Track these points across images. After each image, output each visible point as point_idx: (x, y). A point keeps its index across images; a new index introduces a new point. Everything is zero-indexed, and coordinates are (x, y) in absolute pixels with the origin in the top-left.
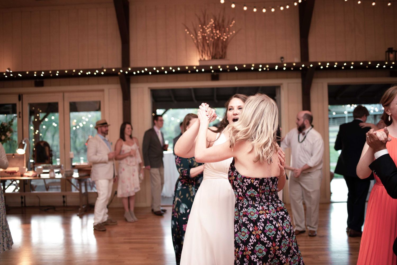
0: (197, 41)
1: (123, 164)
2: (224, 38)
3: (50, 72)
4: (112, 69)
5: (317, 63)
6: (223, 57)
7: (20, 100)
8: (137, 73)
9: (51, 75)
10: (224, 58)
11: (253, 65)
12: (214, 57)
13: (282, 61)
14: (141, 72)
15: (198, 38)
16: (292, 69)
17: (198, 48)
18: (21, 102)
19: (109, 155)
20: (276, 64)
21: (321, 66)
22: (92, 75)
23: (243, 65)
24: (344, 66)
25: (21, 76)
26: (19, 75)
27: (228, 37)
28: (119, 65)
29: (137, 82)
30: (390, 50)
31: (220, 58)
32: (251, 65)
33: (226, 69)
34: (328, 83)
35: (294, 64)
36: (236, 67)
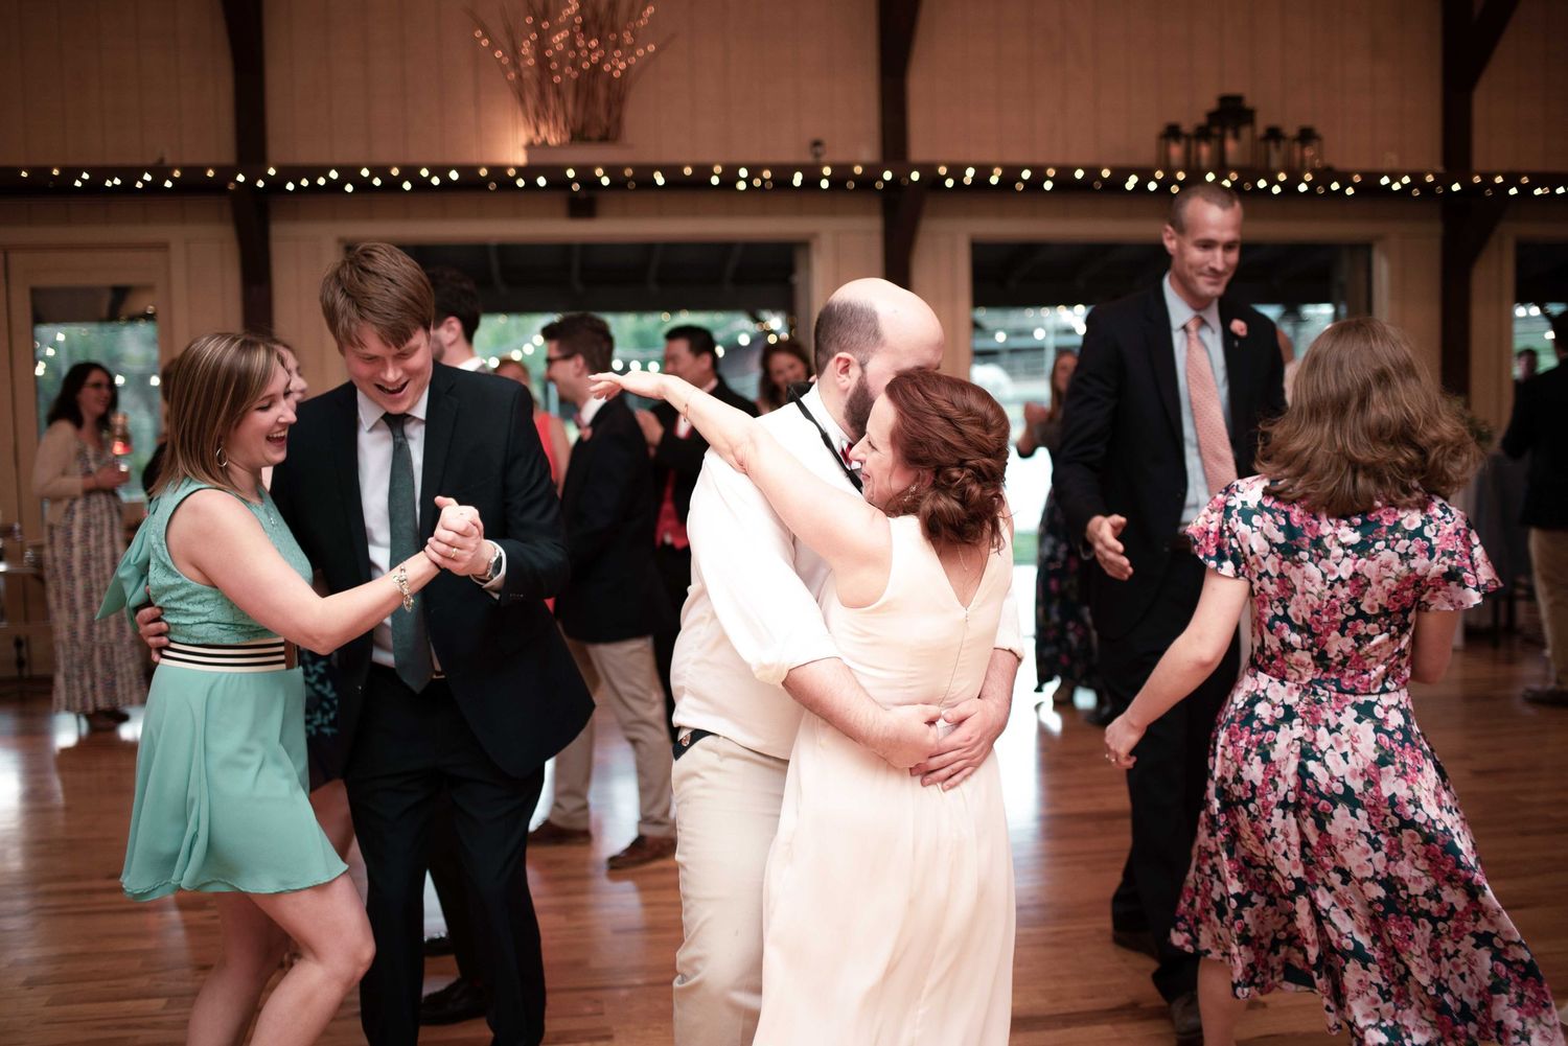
0: (520, 77)
2: (614, 68)
4: (203, 169)
5: (934, 167)
6: (612, 135)
8: (298, 185)
10: (616, 138)
11: (718, 169)
12: (579, 136)
13: (817, 155)
14: (313, 184)
15: (523, 64)
16: (851, 185)
17: (523, 103)
20: (796, 168)
21: (946, 177)
23: (680, 168)
24: (1024, 181)
27: (628, 65)
28: (228, 155)
29: (297, 217)
30: (1172, 132)
31: (601, 140)
32: (709, 168)
33: (624, 179)
34: (972, 236)
35: (859, 169)
36: (657, 176)
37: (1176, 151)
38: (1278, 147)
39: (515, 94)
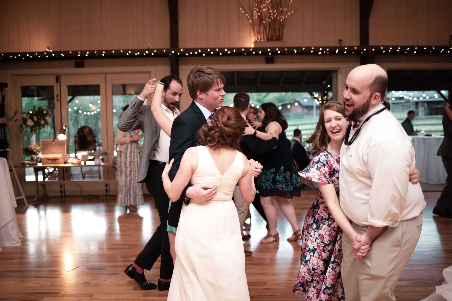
0: (253, 21)
2: (281, 18)
3: (96, 52)
4: (163, 50)
5: (380, 46)
7: (57, 81)
8: (189, 54)
9: (96, 56)
10: (281, 40)
11: (313, 48)
12: (269, 39)
13: (340, 44)
14: (194, 54)
15: (254, 18)
16: (353, 53)
17: (254, 29)
18: (59, 84)
20: (337, 48)
21: (383, 50)
22: (141, 56)
23: (302, 48)
24: (407, 51)
25: (63, 56)
26: (62, 55)
27: (285, 18)
28: (168, 46)
31: (276, 40)
32: (310, 49)
33: (284, 52)
34: (388, 68)
35: (356, 48)
36: (295, 50)
39: (252, 26)
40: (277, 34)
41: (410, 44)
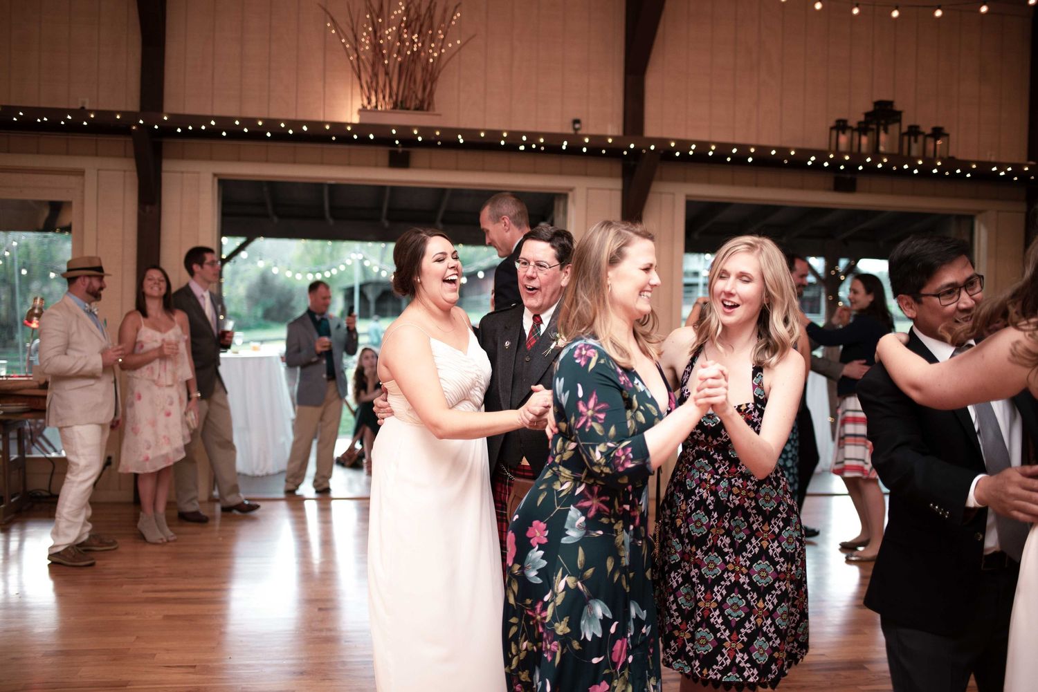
0: (358, 58)
1: (142, 379)
2: (430, 55)
4: (114, 113)
5: (669, 141)
6: (426, 106)
8: (185, 130)
10: (428, 110)
11: (505, 135)
12: (400, 105)
13: (576, 130)
14: (196, 130)
15: (361, 49)
16: (604, 151)
17: (360, 78)
19: (104, 353)
20: (564, 137)
21: (675, 149)
22: (53, 126)
23: (478, 132)
24: (732, 156)
27: (440, 55)
28: (133, 105)
29: (182, 157)
30: (841, 126)
31: (417, 109)
32: (498, 134)
33: (433, 138)
34: (687, 196)
35: (610, 141)
36: (460, 137)
37: (843, 139)
38: (916, 141)
39: (355, 72)
40: (420, 95)
41: (739, 140)
